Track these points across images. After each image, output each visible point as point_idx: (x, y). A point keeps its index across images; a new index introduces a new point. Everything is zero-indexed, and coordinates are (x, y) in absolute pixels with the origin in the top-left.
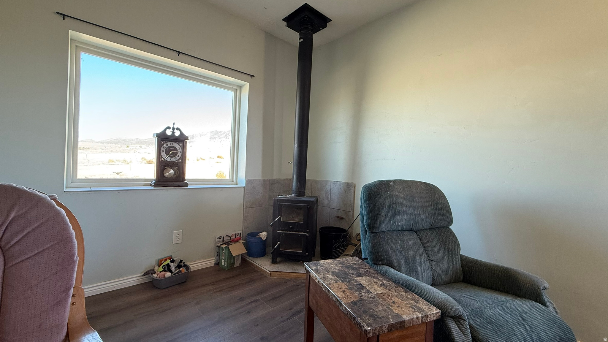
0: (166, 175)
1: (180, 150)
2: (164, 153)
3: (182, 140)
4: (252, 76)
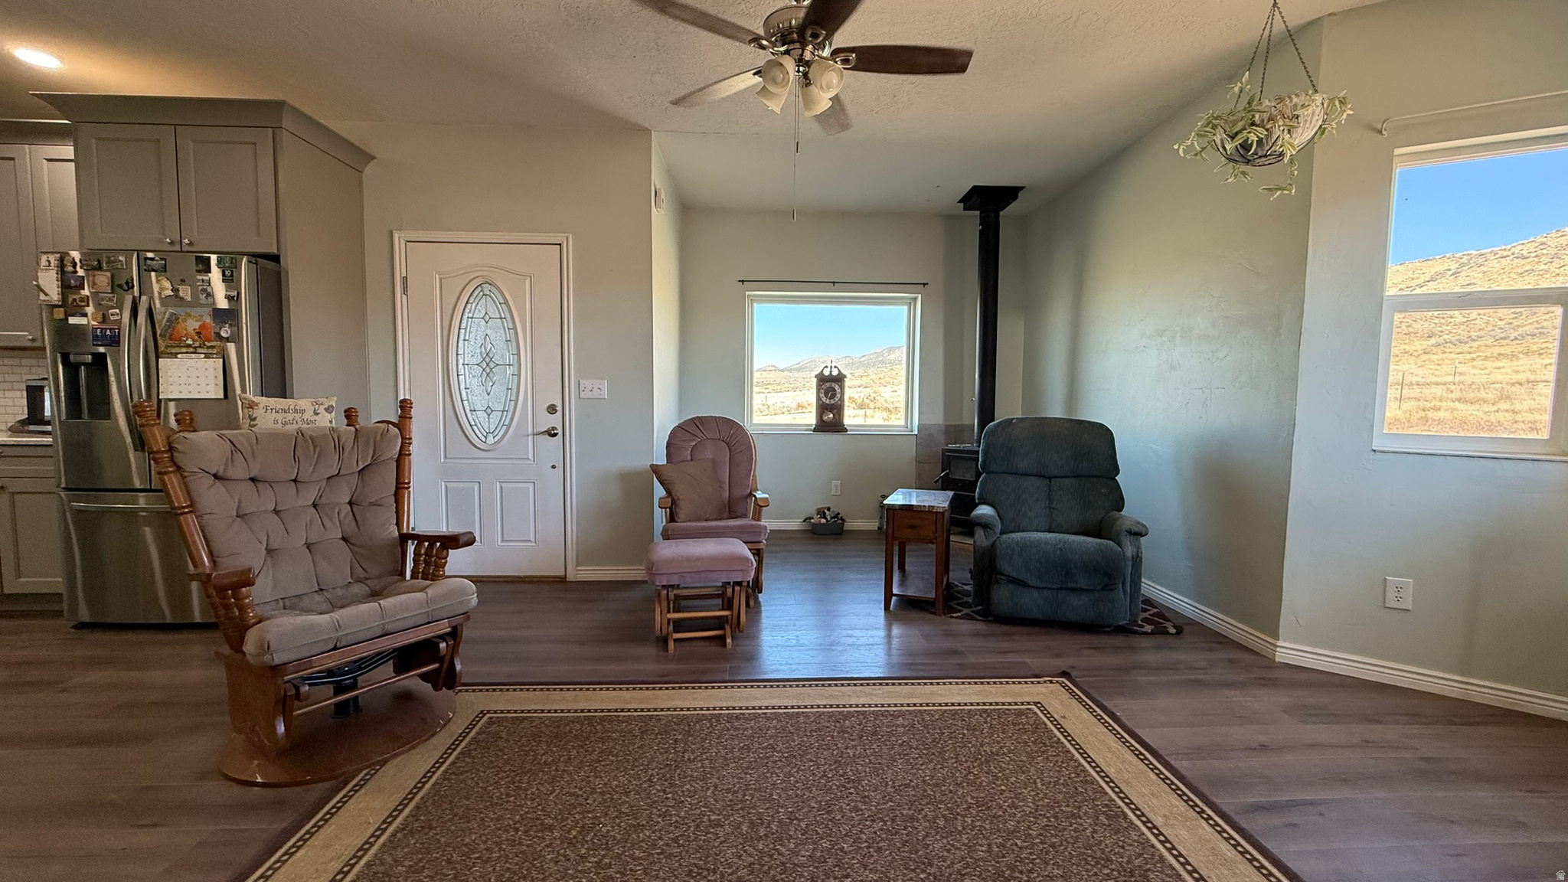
0: (825, 418)
1: (838, 391)
2: (823, 395)
3: (840, 379)
4: (924, 284)
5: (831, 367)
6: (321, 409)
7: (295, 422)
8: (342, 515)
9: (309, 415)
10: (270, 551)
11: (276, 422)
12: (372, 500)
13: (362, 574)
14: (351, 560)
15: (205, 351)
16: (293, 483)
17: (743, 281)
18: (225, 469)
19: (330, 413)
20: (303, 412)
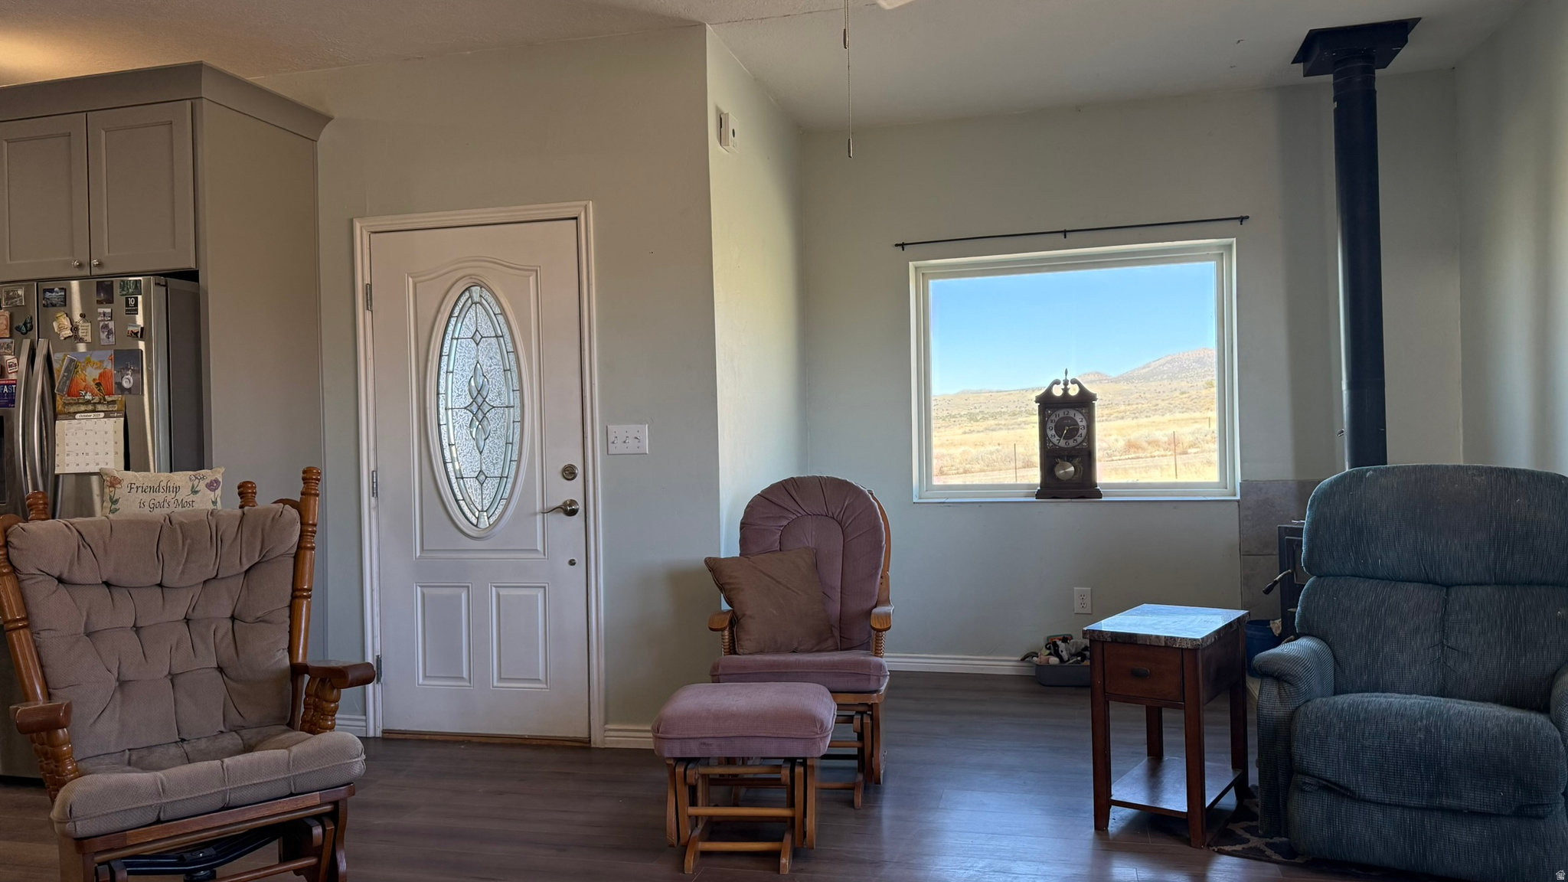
0: (1060, 473)
1: (1082, 424)
2: (1053, 432)
3: (1085, 402)
4: (1242, 219)
5: (1066, 384)
6: (202, 486)
7: (166, 505)
8: (219, 635)
9: (184, 494)
10: (122, 683)
11: (142, 504)
12: (260, 614)
13: (238, 721)
14: (225, 699)
15: (104, 408)
16: (159, 590)
17: (903, 245)
18: (70, 570)
19: (214, 490)
20: (177, 489)
